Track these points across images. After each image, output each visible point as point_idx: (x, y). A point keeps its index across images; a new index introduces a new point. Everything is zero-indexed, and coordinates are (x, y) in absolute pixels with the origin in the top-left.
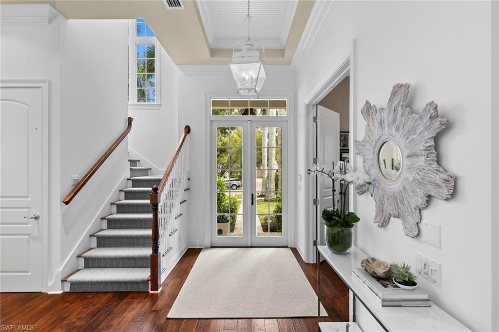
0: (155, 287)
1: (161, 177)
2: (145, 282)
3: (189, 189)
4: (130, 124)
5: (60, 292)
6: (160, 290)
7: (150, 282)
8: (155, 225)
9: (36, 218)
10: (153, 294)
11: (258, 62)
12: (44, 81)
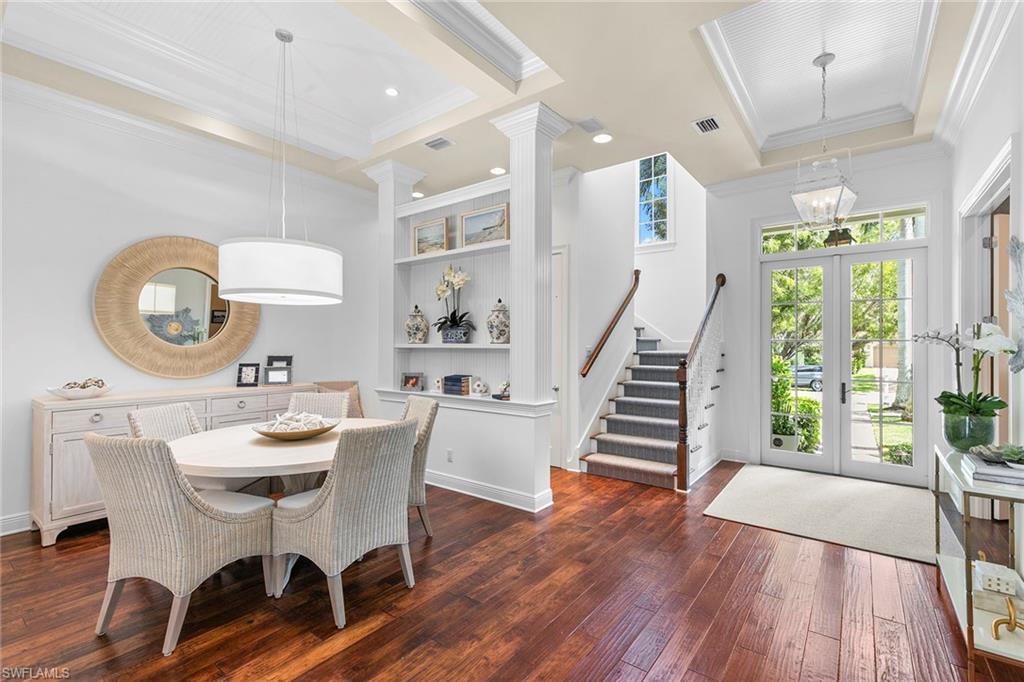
0: (683, 485)
1: (686, 352)
2: (670, 477)
3: (723, 370)
4: (637, 279)
5: (578, 471)
6: (689, 491)
7: (676, 478)
8: (682, 414)
9: (556, 390)
10: (679, 495)
11: (837, 185)
12: (564, 246)
